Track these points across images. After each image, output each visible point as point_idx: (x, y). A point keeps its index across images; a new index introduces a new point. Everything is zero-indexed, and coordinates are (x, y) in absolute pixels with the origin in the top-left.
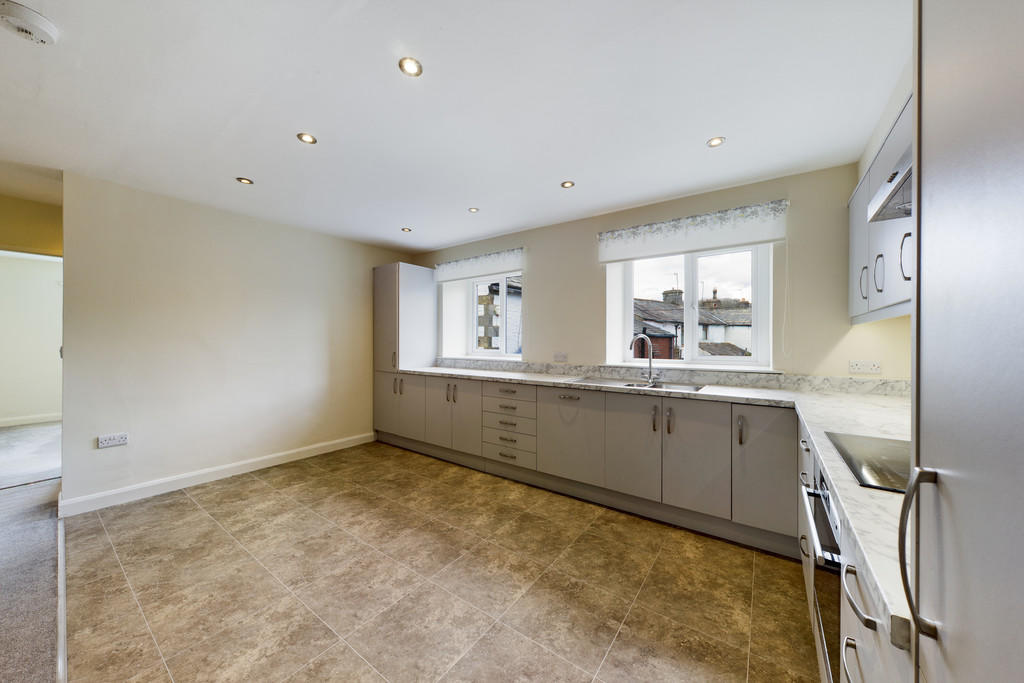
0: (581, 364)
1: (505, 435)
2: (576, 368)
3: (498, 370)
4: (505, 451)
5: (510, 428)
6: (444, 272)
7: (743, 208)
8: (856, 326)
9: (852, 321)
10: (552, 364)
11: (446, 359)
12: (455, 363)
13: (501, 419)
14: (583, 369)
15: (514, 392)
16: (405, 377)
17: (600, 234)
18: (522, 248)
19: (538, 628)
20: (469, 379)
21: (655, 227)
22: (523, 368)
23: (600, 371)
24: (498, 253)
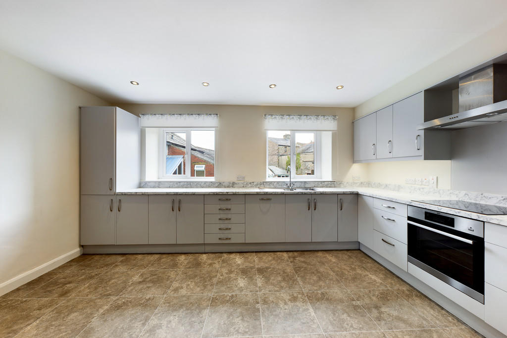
0: (253, 181)
1: (222, 226)
2: (250, 183)
3: (197, 187)
4: (222, 236)
5: (227, 222)
6: (147, 120)
7: (324, 116)
8: (354, 164)
9: (354, 162)
10: (236, 182)
11: (149, 182)
12: (159, 184)
13: (219, 218)
14: (255, 184)
15: (230, 200)
16: (122, 198)
17: (265, 115)
18: (217, 114)
19: (228, 328)
20: (194, 194)
21: (291, 117)
22: (217, 185)
23: (264, 184)
24: (198, 114)
